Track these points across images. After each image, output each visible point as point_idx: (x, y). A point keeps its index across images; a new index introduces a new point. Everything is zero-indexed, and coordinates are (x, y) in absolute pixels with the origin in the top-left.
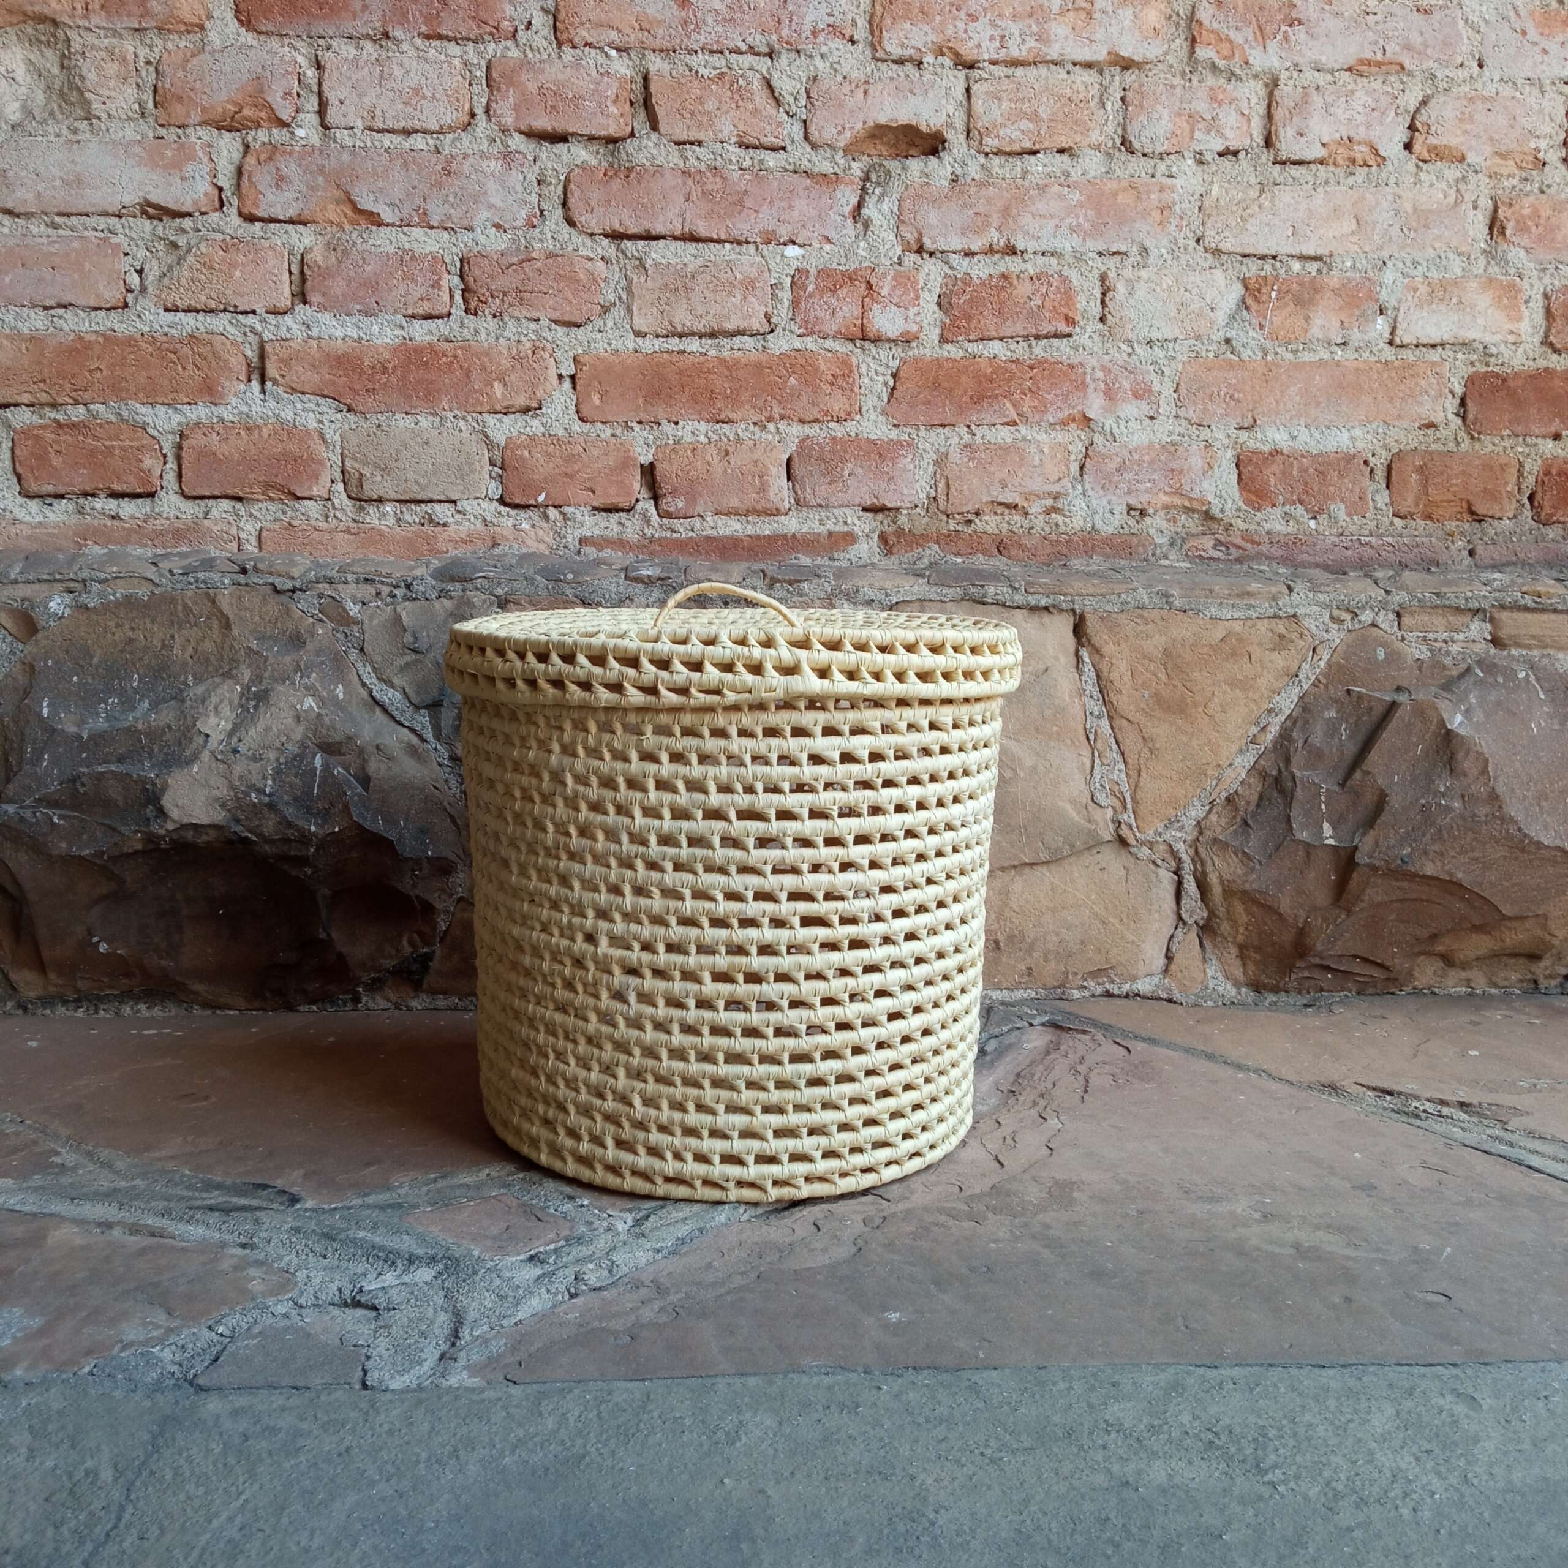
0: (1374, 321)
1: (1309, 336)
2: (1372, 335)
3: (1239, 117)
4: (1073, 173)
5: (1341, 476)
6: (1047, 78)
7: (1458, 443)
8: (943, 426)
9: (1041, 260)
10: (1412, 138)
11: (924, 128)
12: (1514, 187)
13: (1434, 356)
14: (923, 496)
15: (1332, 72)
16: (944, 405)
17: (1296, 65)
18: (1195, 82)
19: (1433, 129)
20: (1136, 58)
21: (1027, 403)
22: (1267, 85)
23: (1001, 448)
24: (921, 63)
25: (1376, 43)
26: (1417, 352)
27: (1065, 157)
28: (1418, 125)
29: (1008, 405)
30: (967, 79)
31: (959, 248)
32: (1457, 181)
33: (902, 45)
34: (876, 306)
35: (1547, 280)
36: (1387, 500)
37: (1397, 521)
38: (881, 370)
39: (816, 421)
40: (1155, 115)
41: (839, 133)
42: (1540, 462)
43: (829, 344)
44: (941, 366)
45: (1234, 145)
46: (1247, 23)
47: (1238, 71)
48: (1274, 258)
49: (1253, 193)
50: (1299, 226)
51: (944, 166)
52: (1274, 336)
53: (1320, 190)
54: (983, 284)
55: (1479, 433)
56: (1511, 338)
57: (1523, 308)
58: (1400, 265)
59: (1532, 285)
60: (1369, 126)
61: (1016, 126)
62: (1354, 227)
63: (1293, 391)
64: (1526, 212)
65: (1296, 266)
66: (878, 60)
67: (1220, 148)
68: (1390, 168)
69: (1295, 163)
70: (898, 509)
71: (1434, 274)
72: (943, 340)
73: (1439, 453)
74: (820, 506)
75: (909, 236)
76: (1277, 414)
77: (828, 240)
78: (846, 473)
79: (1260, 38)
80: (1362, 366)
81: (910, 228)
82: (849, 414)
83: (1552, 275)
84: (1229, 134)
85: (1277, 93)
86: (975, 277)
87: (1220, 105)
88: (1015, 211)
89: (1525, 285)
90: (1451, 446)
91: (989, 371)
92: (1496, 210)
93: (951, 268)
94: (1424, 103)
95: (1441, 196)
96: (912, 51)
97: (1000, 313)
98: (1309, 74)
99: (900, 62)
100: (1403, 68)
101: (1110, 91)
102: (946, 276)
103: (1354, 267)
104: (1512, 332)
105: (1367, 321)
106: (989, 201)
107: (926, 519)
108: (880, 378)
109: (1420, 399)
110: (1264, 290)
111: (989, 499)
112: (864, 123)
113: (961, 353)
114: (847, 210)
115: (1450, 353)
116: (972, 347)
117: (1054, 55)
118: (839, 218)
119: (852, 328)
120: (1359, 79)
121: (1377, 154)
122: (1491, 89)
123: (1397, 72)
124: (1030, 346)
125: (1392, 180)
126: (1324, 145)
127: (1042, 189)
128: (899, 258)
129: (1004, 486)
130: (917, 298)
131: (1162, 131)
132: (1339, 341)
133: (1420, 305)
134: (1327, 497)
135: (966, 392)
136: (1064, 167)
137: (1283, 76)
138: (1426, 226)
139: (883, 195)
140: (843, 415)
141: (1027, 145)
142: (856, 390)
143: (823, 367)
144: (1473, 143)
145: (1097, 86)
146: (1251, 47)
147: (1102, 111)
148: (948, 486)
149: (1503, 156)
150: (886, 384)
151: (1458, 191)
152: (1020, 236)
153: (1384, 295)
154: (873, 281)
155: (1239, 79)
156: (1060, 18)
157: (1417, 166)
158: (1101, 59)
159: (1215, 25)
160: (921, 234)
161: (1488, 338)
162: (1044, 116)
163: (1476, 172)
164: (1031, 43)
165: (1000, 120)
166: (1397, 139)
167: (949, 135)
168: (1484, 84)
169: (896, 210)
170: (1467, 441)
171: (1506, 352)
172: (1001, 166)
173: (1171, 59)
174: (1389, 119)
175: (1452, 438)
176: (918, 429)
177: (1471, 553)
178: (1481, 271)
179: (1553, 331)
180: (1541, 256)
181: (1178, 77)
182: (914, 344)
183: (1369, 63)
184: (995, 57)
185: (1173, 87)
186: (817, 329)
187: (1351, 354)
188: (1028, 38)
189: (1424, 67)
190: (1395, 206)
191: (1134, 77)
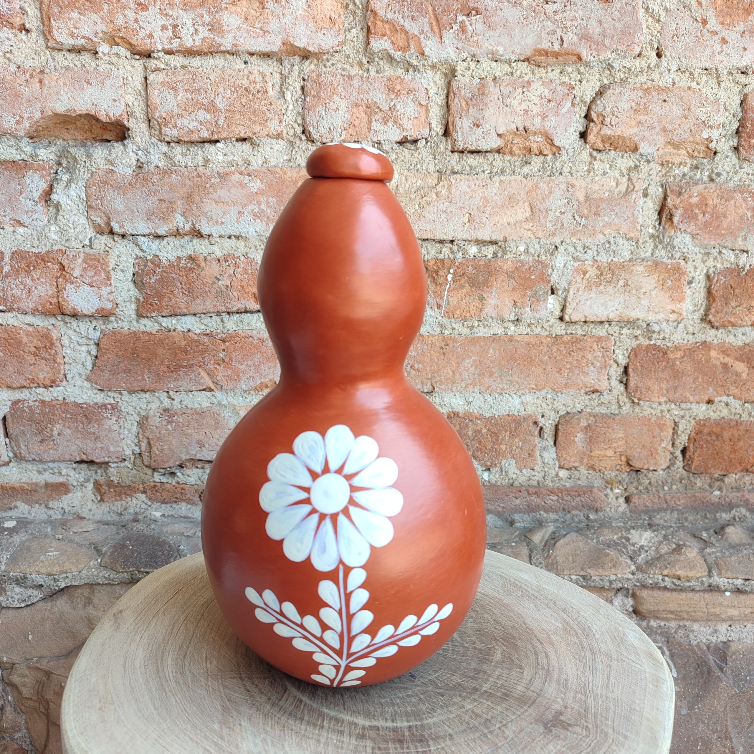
0: (545, 300)
1: (483, 314)
2: (543, 313)
3: (418, 108)
4: (253, 162)
5: (512, 436)
6: (223, 70)
7: (620, 407)
8: (144, 391)
9: (228, 244)
10: (587, 128)
11: (103, 118)
12: (684, 175)
13: (601, 331)
14: (128, 452)
15: (509, 62)
16: (143, 374)
17: (474, 56)
18: (373, 73)
19: (608, 120)
20: (311, 49)
21: (221, 373)
22: (446, 75)
23: (196, 412)
24: (97, 53)
25: (554, 32)
26: (586, 327)
27: (246, 146)
28: (594, 115)
29: (203, 374)
30: (146, 68)
31: (147, 232)
32: (630, 169)
33: (72, 35)
34: (69, 286)
35: (710, 263)
36: (554, 456)
37: (563, 474)
38: (84, 341)
39: (24, 387)
40: (333, 106)
41: (18, 123)
42: (693, 422)
43: (29, 319)
44: (139, 339)
45: (411, 134)
46: (423, 12)
47: (414, 62)
48: (452, 242)
49: (432, 181)
50: (475, 213)
51: (127, 154)
52: (450, 314)
53: (496, 178)
54: (172, 265)
55: (639, 399)
56: (673, 317)
57: (686, 288)
58: (572, 249)
59: (696, 268)
60: (544, 117)
61: (193, 116)
62: (528, 214)
63: (467, 363)
64: (694, 200)
65: (473, 250)
66: (53, 49)
67: (399, 138)
68: (565, 158)
69: (472, 152)
70: (107, 463)
71: (604, 258)
72: (140, 316)
73: (604, 416)
74: (34, 460)
75: (99, 220)
76: (454, 382)
77: (20, 224)
78: (55, 433)
79: (436, 28)
80: (533, 341)
81: (98, 213)
82: (53, 381)
83: (715, 258)
84: (407, 124)
85: (453, 84)
86: (164, 260)
87: (397, 95)
88: (198, 198)
89: (689, 267)
90: (614, 408)
91: (183, 343)
92: (665, 198)
93: (142, 250)
94: (600, 93)
95: (614, 184)
96: (84, 41)
97: (190, 292)
98: (486, 65)
99: (76, 50)
100: (580, 59)
101: (290, 81)
102: (137, 257)
103: (527, 251)
104: (674, 312)
105: (538, 301)
106: (172, 187)
107: (134, 472)
108: (84, 348)
109: (586, 369)
110: (441, 273)
111: (188, 457)
112: (42, 112)
113: (157, 327)
114: (37, 195)
115: (617, 329)
116: (167, 322)
117: (227, 45)
118: (30, 203)
119: (48, 306)
120: (536, 69)
121: (552, 144)
122: (666, 80)
123: (575, 63)
124: (222, 321)
125: (566, 170)
126: (499, 135)
127: (223, 176)
128: (90, 239)
129: (201, 445)
130: (109, 278)
131: (339, 122)
132: (512, 318)
133: (589, 287)
134: (499, 453)
135: (162, 362)
136: (245, 156)
137: (460, 67)
138: (597, 214)
139: (69, 182)
140: (48, 382)
141: (206, 135)
142: (58, 360)
143: (25, 340)
144: (647, 133)
145: (277, 76)
146: (427, 38)
147: (282, 101)
148: (149, 444)
149: (676, 146)
150: (89, 352)
151: (629, 179)
152: (204, 221)
153: (554, 278)
154: (65, 262)
155: (416, 69)
156: (232, 8)
157: (591, 155)
158: (276, 49)
159: (390, 15)
160: (109, 218)
161: (651, 317)
162: (221, 106)
163: (648, 161)
164: (204, 32)
165: (176, 110)
166: (572, 129)
167: (131, 124)
168: (661, 74)
169: (83, 195)
170: (628, 405)
171: (667, 329)
172: (183, 155)
173: (347, 49)
174: (565, 110)
175: (615, 402)
176: (121, 394)
177: (627, 500)
178: (648, 254)
179: (713, 311)
180: (706, 242)
181: (357, 68)
182: (112, 319)
183: (547, 53)
184: (170, 46)
185: (350, 77)
186: (15, 306)
187: (523, 329)
188: (200, 29)
189: (601, 58)
190: (568, 194)
191: (312, 67)
